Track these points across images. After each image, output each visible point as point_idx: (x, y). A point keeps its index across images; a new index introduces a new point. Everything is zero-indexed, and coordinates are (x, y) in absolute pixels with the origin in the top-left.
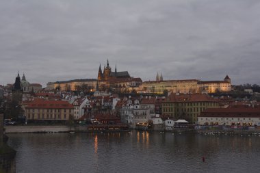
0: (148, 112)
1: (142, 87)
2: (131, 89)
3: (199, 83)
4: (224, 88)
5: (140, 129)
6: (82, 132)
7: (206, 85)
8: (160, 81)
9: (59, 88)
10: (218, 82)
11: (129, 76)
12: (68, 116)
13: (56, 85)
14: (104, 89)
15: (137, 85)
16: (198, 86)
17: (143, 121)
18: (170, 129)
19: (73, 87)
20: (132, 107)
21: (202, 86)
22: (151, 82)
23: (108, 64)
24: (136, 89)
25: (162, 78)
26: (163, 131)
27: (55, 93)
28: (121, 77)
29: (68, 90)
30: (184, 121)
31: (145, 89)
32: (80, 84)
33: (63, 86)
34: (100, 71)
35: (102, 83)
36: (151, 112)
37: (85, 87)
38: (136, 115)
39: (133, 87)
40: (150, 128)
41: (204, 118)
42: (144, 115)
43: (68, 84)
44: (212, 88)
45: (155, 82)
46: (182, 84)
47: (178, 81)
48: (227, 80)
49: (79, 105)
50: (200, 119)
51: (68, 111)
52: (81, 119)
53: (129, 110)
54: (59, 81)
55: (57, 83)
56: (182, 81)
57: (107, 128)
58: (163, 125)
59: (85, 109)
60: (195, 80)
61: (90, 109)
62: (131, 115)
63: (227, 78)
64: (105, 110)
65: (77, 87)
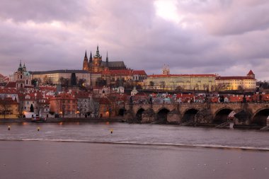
1: (147, 81)
4: (248, 85)
15: (141, 79)
16: (217, 83)
21: (222, 82)
22: (159, 76)
23: (98, 52)
24: (141, 83)
31: (152, 84)
44: (234, 85)
45: (164, 76)
46: (197, 79)
48: (251, 76)
60: (213, 75)
63: (251, 73)
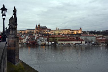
0: (45, 40)
1: (51, 32)
2: (47, 33)
3: (71, 30)
4: (79, 32)
5: (42, 45)
6: (25, 46)
7: (73, 31)
8: (57, 30)
9: (21, 33)
10: (77, 30)
11: (46, 28)
12: (21, 42)
13: (20, 31)
14: (37, 33)
15: (49, 31)
16: (71, 31)
17: (43, 43)
18: (50, 45)
19: (26, 32)
20: (40, 39)
21: (72, 31)
22: (54, 30)
23: (39, 24)
24: (49, 33)
25: (58, 29)
26: (48, 45)
27: (20, 34)
28: (44, 28)
29: (25, 33)
30: (54, 43)
31: (52, 33)
32: (29, 31)
33: (23, 32)
34: (36, 26)
35: (37, 31)
36: (46, 40)
37: (31, 32)
38: (41, 41)
39: (48, 32)
40: (45, 45)
41: (59, 42)
42: (44, 41)
43: (25, 31)
44: (75, 32)
45: (56, 30)
46: (65, 31)
47: (63, 30)
49: (25, 38)
50: (58, 42)
51: (21, 40)
52: (25, 43)
53: (40, 40)
54: (22, 30)
55: (21, 30)
56: (65, 30)
57: (32, 45)
58: (48, 44)
59: (27, 40)
60: (69, 30)
61: (28, 40)
62: (40, 41)
63: (81, 28)
64: (33, 40)
65: (28, 32)
